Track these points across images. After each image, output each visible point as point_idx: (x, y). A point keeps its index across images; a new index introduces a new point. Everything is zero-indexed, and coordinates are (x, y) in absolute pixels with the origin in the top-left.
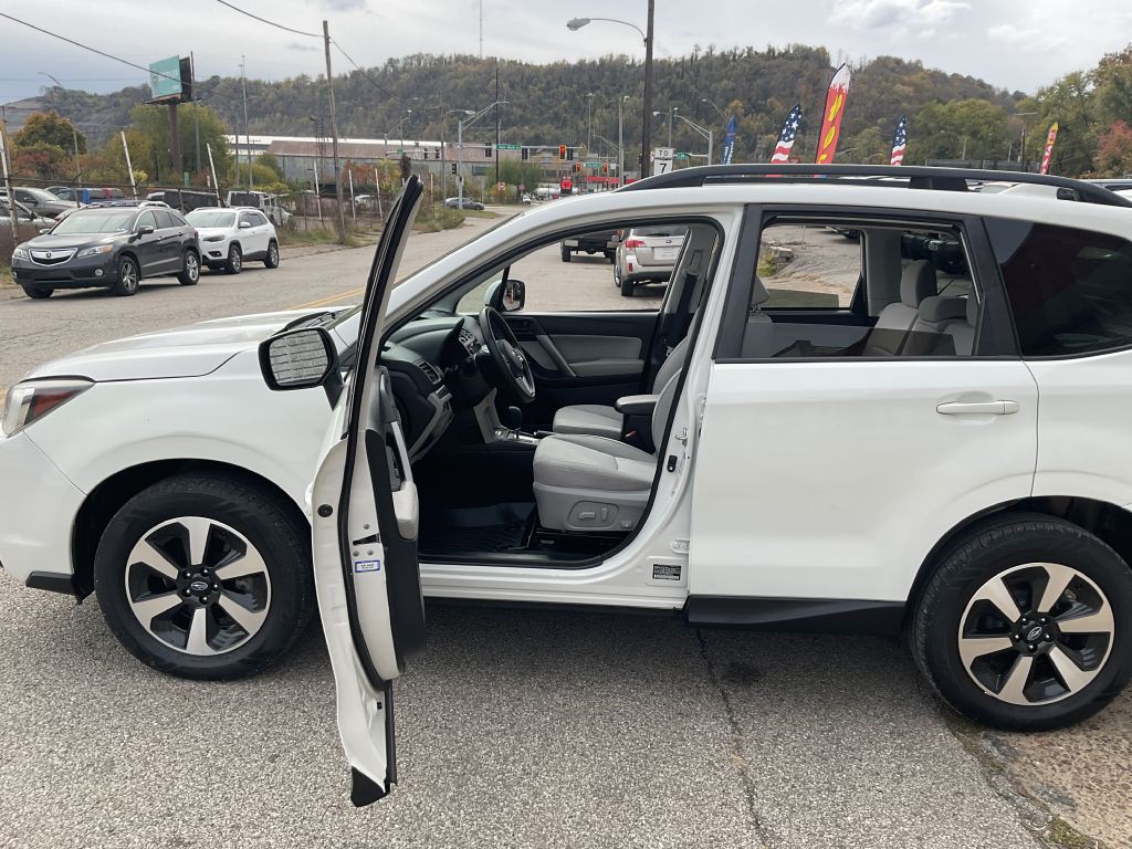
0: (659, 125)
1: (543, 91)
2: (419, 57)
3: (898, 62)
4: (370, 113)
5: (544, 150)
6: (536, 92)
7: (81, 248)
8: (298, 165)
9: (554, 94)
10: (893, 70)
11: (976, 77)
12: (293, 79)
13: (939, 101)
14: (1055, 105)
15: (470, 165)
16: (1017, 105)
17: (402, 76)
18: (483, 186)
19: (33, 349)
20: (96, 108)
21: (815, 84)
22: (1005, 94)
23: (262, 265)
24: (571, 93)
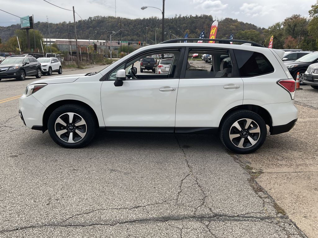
0: (166, 36)
1: (134, 26)
2: (98, 17)
3: (231, 19)
4: (84, 32)
5: (134, 43)
6: (132, 27)
7: (10, 67)
8: (63, 47)
9: (137, 27)
10: (230, 22)
11: (252, 24)
12: (61, 23)
13: (242, 30)
14: (273, 31)
15: (113, 47)
16: (263, 31)
17: (93, 22)
18: (117, 53)
19: (2, 92)
20: (4, 31)
21: (208, 25)
22: (260, 28)
23: (57, 73)
24: (141, 27)
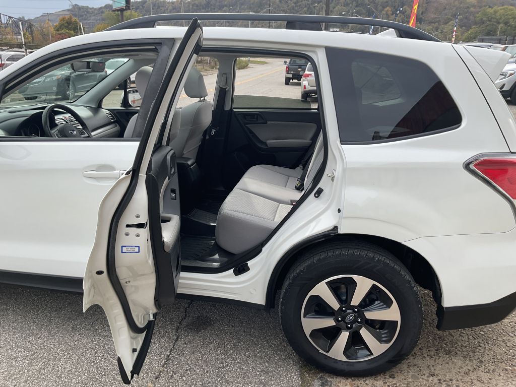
1: (295, 3)
9: (300, 5)
13: (490, 7)
20: (93, 14)
24: (308, 4)
